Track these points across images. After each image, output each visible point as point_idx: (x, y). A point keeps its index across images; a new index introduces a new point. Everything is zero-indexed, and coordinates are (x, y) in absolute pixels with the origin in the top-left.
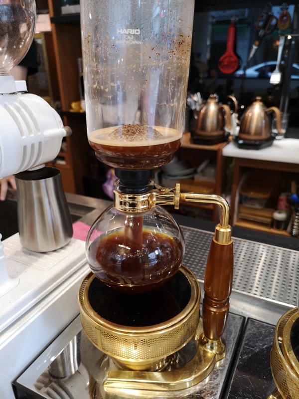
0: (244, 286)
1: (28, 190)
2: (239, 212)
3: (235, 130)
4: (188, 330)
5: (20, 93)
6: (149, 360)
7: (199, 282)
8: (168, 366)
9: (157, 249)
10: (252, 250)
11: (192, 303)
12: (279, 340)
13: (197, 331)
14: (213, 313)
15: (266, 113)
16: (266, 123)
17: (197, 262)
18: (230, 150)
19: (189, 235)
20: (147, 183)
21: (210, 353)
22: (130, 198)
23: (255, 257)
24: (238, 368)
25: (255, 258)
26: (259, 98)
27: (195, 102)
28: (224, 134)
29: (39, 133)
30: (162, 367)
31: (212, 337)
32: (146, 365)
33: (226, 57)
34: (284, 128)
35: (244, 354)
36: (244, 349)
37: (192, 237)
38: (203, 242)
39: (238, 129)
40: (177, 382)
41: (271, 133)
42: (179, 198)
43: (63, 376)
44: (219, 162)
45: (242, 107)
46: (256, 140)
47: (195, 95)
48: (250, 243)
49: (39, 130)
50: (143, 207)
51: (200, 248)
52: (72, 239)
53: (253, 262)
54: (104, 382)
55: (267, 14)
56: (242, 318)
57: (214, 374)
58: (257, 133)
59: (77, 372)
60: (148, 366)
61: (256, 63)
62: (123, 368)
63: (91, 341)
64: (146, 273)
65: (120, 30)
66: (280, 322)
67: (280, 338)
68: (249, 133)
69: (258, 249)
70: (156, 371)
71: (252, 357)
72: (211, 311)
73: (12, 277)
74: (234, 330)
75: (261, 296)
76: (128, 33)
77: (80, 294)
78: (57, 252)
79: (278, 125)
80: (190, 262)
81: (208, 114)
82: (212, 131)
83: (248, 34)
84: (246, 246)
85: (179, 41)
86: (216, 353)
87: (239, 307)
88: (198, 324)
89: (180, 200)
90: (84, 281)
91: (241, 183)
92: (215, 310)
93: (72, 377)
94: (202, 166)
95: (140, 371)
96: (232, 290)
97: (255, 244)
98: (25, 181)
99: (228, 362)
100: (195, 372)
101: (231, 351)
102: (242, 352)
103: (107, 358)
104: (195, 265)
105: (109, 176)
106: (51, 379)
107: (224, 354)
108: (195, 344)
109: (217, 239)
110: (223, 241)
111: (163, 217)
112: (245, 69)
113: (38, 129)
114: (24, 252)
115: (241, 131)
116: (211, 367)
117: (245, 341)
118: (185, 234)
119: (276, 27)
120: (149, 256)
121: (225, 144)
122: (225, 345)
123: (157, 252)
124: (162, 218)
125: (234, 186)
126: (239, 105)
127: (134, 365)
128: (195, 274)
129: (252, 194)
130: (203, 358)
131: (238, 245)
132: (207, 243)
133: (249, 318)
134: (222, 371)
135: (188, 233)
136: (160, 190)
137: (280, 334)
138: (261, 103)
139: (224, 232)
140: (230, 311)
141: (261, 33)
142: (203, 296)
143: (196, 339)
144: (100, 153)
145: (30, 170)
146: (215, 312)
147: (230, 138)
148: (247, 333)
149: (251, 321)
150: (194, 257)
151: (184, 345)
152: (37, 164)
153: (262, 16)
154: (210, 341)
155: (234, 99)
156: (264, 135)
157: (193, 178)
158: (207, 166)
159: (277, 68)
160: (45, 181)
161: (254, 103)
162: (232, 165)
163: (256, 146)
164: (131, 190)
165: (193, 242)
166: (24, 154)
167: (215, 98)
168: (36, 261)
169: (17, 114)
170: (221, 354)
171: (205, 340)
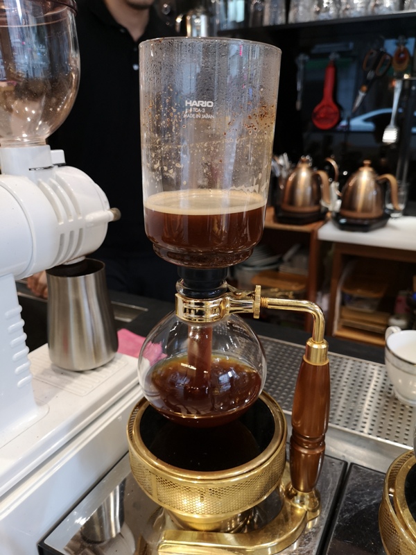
0: (347, 420)
1: (63, 290)
2: (341, 317)
3: (335, 204)
4: (271, 478)
5: (56, 167)
6: (219, 516)
7: (285, 414)
8: (243, 526)
9: (230, 370)
10: (357, 371)
11: (276, 441)
12: (390, 493)
13: (282, 479)
14: (303, 455)
15: (377, 182)
16: (377, 195)
17: (282, 387)
18: (328, 232)
19: (271, 349)
20: (219, 285)
21: (300, 509)
22: (196, 304)
23: (361, 380)
24: (336, 530)
25: (361, 382)
26: (367, 162)
27: (281, 167)
28: (319, 210)
29: (80, 218)
30: (236, 527)
31: (302, 488)
32: (214, 523)
33: (323, 107)
34: (402, 203)
35: (345, 512)
36: (345, 505)
37: (275, 352)
38: (291, 359)
39: (339, 203)
40: (256, 546)
41: (385, 208)
42: (259, 305)
43: (100, 540)
44: (314, 248)
45: (345, 173)
46: (364, 219)
47: (281, 157)
48: (354, 361)
49: (80, 214)
50: (213, 316)
51: (287, 368)
52: (118, 354)
53: (359, 388)
54: (159, 545)
55: (378, 50)
56: (343, 464)
57: (304, 537)
58: (365, 210)
59: (120, 535)
60: (218, 525)
62: (184, 527)
63: (143, 489)
64: (216, 401)
65: (188, 101)
66: (391, 468)
67: (391, 490)
68: (354, 209)
69: (365, 369)
70: (228, 532)
71: (355, 515)
72: (301, 453)
73: (39, 404)
74: (331, 479)
75: (370, 434)
76: (198, 106)
77: (129, 428)
78: (98, 371)
79: (394, 198)
80: (273, 386)
81: (298, 182)
82: (304, 205)
83: (353, 71)
84: (349, 366)
85: (260, 114)
86: (308, 510)
87: (339, 448)
88: (283, 470)
89: (261, 307)
90: (134, 411)
92: (306, 452)
93: (112, 541)
94: (290, 253)
95: (207, 531)
96: (329, 424)
97: (361, 362)
98: (59, 278)
99: (324, 522)
100: (280, 535)
101: (328, 508)
102: (342, 510)
103: (162, 514)
104: (280, 390)
106: (85, 544)
107: (318, 511)
108: (279, 498)
109: (308, 358)
110: (316, 361)
111: (238, 327)
112: (349, 120)
113: (78, 212)
114: (54, 370)
115: (342, 206)
116: (301, 529)
117: (347, 494)
118: (266, 348)
120: (221, 378)
121: (321, 223)
122: (319, 500)
123: (230, 374)
124: (236, 328)
125: (334, 281)
126: (341, 170)
127: (198, 524)
128: (279, 403)
129: (358, 293)
130: (289, 516)
131: (338, 363)
132: (297, 361)
133: (352, 464)
134: (315, 534)
135: (270, 347)
136: (235, 293)
137: (392, 485)
138: (371, 169)
139: (317, 349)
140: (326, 453)
141: (370, 75)
142: (290, 434)
143: (281, 490)
144: (160, 248)
146: (306, 455)
147: (329, 215)
148: (350, 483)
149: (355, 467)
150: (278, 379)
151: (265, 497)
152: (76, 256)
153: (372, 53)
154: (300, 493)
155: (333, 163)
156: (375, 213)
157: (277, 270)
158: (296, 254)
159: (392, 122)
160: (85, 278)
161: (361, 169)
162: (331, 253)
163: (364, 227)
164: (198, 293)
165: (277, 359)
166: (61, 244)
167: (308, 161)
168: (71, 382)
169: (52, 193)
170: (314, 511)
171: (293, 492)
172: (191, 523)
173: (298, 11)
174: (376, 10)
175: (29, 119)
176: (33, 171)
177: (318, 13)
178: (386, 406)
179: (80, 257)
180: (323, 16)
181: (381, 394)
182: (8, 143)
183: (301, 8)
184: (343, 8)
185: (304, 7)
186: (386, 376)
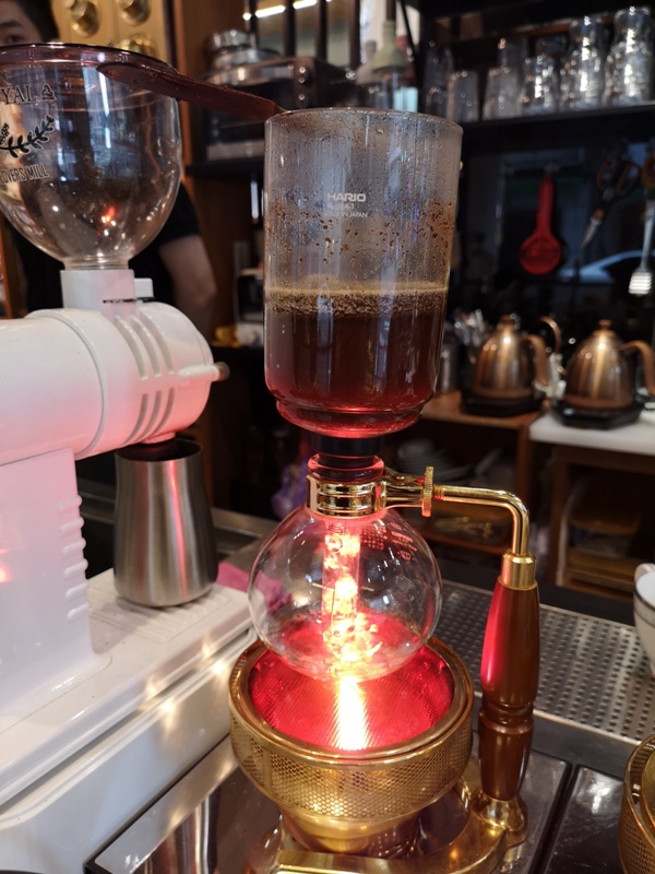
1: (139, 481)
2: (569, 565)
3: (556, 388)
5: (141, 302)
14: (499, 735)
15: (621, 354)
16: (622, 374)
18: (546, 429)
20: (370, 464)
21: (495, 827)
22: (338, 489)
26: (605, 323)
27: (471, 329)
28: (532, 396)
29: (171, 373)
31: (497, 793)
32: (358, 839)
33: (536, 241)
36: (568, 827)
39: (562, 385)
41: (636, 394)
42: (431, 495)
44: (523, 455)
45: (572, 341)
46: (602, 410)
47: (472, 316)
49: (172, 367)
50: (362, 507)
52: (215, 586)
54: (272, 872)
55: (619, 158)
56: (565, 766)
58: (603, 395)
61: (603, 255)
62: (310, 846)
65: (331, 194)
68: (586, 394)
70: (380, 858)
71: (583, 842)
72: (496, 732)
75: (610, 731)
76: (345, 200)
78: (187, 609)
79: (650, 379)
81: (499, 353)
82: (507, 387)
85: (431, 213)
86: (507, 830)
89: (433, 498)
90: (239, 661)
91: (571, 499)
92: (503, 731)
94: (487, 462)
98: (136, 462)
101: (539, 829)
102: (562, 834)
105: (286, 480)
107: (524, 833)
110: (517, 583)
111: (400, 535)
112: (577, 267)
113: (169, 366)
114: (121, 606)
115: (568, 390)
116: (496, 858)
119: (638, 183)
121: (534, 415)
122: (525, 815)
124: (397, 538)
125: (556, 507)
126: (565, 336)
127: (334, 840)
129: (596, 526)
130: (478, 837)
133: (579, 767)
136: (394, 478)
138: (611, 334)
141: (608, 194)
143: (463, 797)
144: (286, 404)
145: (148, 442)
146: (504, 736)
147: (547, 404)
149: (584, 772)
152: (161, 430)
153: (609, 163)
154: (495, 801)
155: (553, 325)
156: (619, 400)
158: (496, 464)
159: (643, 264)
160: (175, 463)
161: (596, 333)
162: (550, 462)
163: (604, 422)
166: (143, 410)
167: (513, 322)
168: (144, 623)
169: (135, 337)
170: (516, 833)
171: (485, 798)
172: (323, 838)
173: (497, 102)
174: (615, 101)
175: (106, 233)
176: (108, 305)
177: (526, 105)
178: (637, 689)
179: (168, 432)
180: (534, 110)
181: (630, 670)
182: (76, 265)
183: (501, 99)
184: (565, 98)
185: (507, 97)
186: (637, 644)
